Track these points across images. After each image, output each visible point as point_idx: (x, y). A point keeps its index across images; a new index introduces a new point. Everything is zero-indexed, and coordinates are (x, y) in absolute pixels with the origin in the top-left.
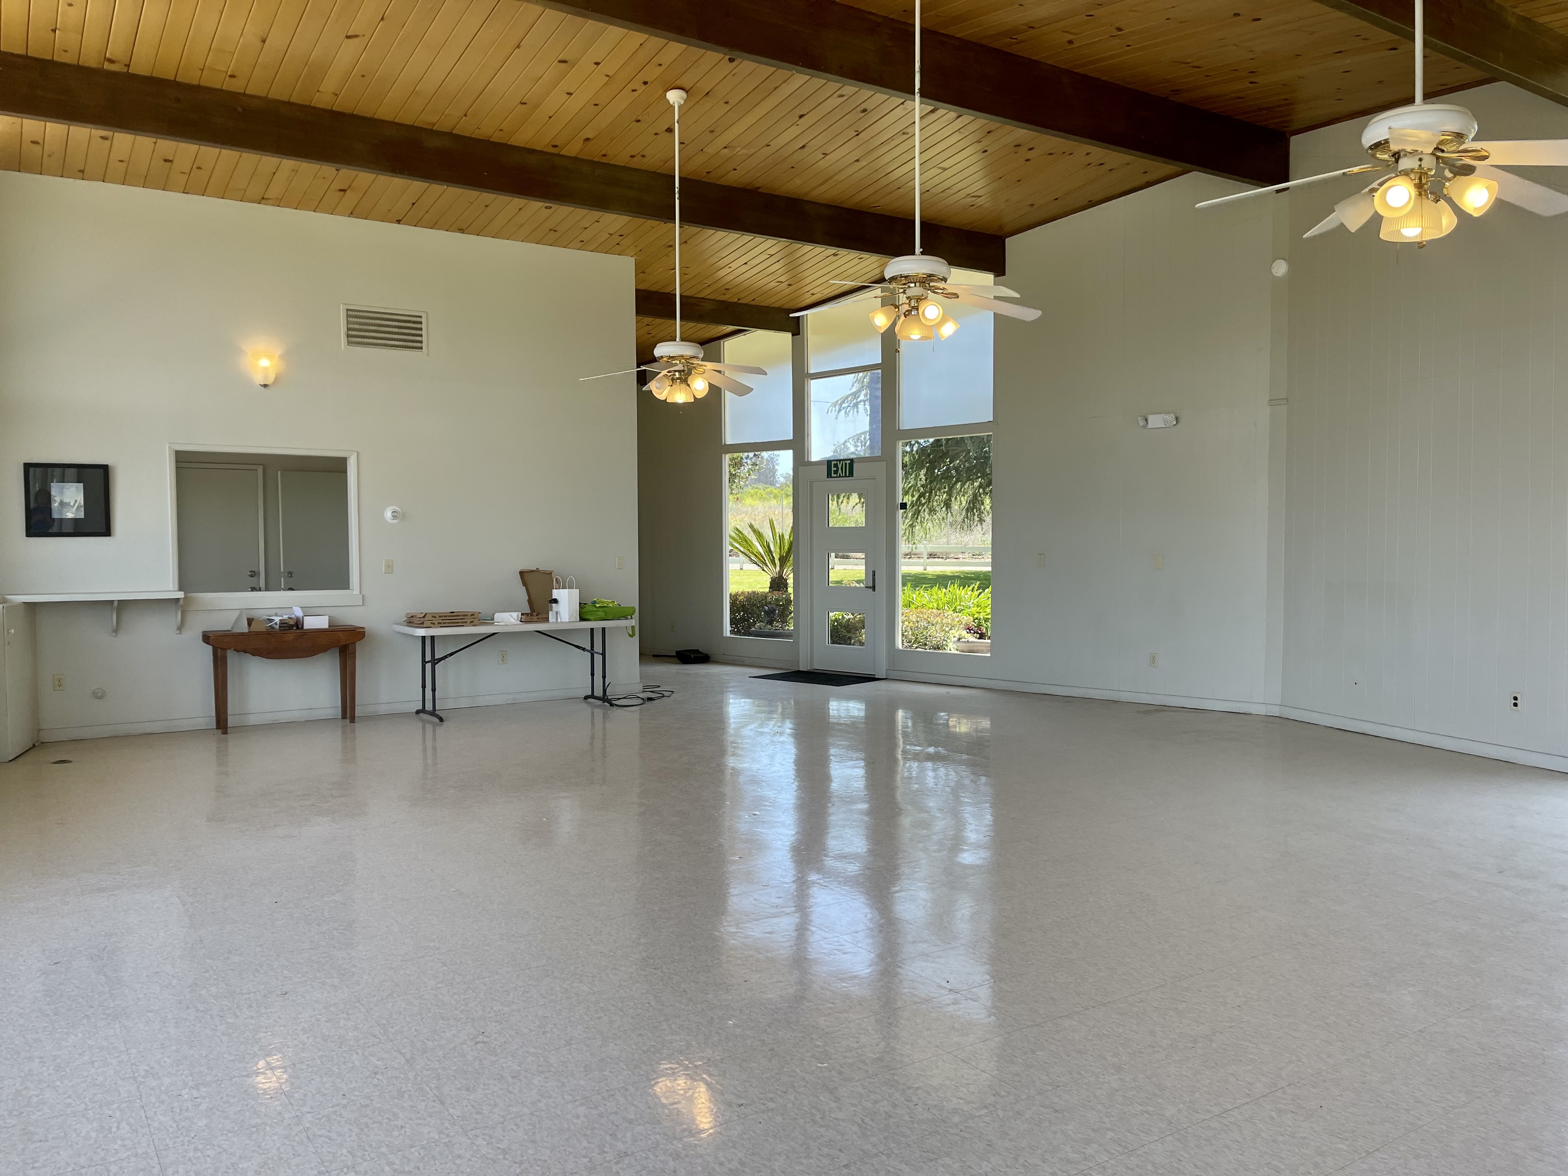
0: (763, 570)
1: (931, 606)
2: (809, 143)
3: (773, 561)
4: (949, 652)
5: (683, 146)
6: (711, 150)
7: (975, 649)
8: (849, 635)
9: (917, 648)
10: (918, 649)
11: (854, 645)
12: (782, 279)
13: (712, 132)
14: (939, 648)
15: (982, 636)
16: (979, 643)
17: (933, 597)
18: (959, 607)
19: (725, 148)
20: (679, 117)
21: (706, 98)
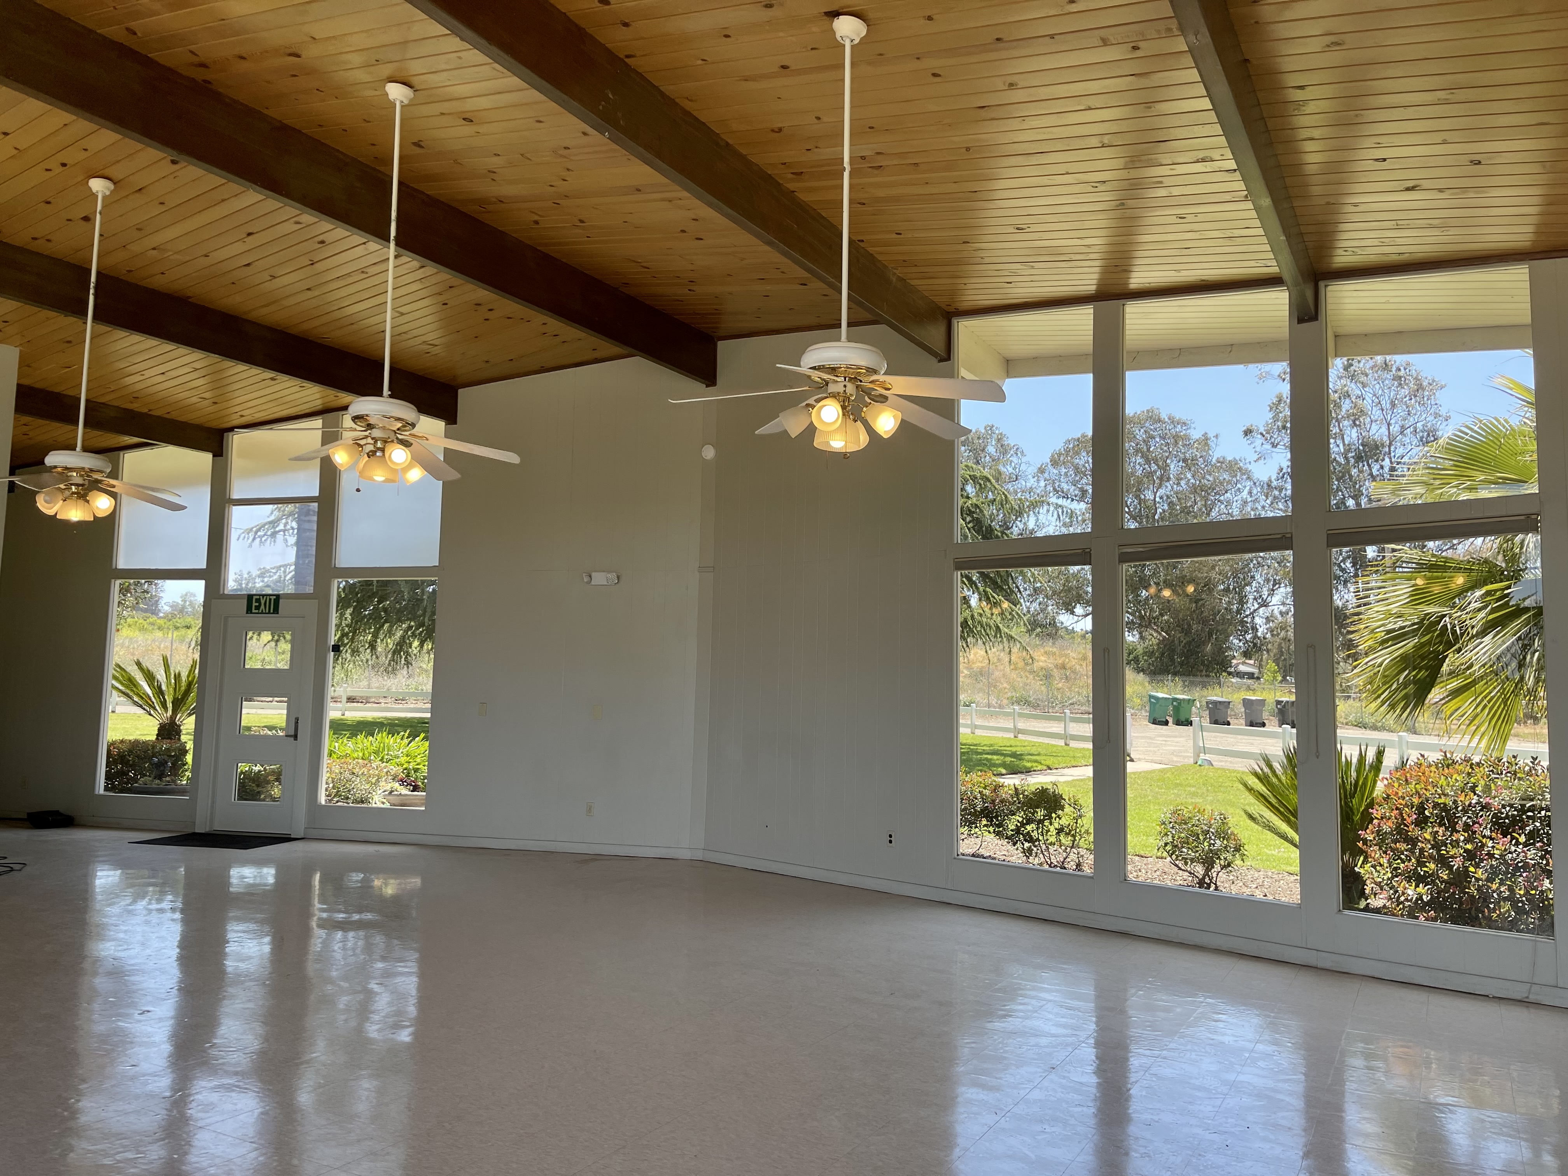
0: (150, 715)
1: (355, 755)
2: (256, 262)
3: (164, 705)
4: (374, 805)
5: (102, 238)
6: (136, 248)
7: (408, 802)
8: (260, 789)
9: (337, 802)
10: (339, 804)
11: (264, 800)
12: (207, 395)
13: (139, 229)
14: (362, 802)
15: (416, 788)
16: (413, 795)
17: (358, 745)
18: (386, 757)
19: (154, 249)
20: (103, 207)
21: (137, 195)
